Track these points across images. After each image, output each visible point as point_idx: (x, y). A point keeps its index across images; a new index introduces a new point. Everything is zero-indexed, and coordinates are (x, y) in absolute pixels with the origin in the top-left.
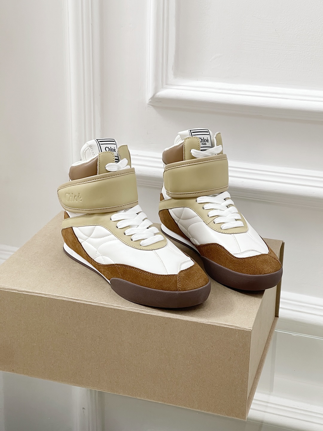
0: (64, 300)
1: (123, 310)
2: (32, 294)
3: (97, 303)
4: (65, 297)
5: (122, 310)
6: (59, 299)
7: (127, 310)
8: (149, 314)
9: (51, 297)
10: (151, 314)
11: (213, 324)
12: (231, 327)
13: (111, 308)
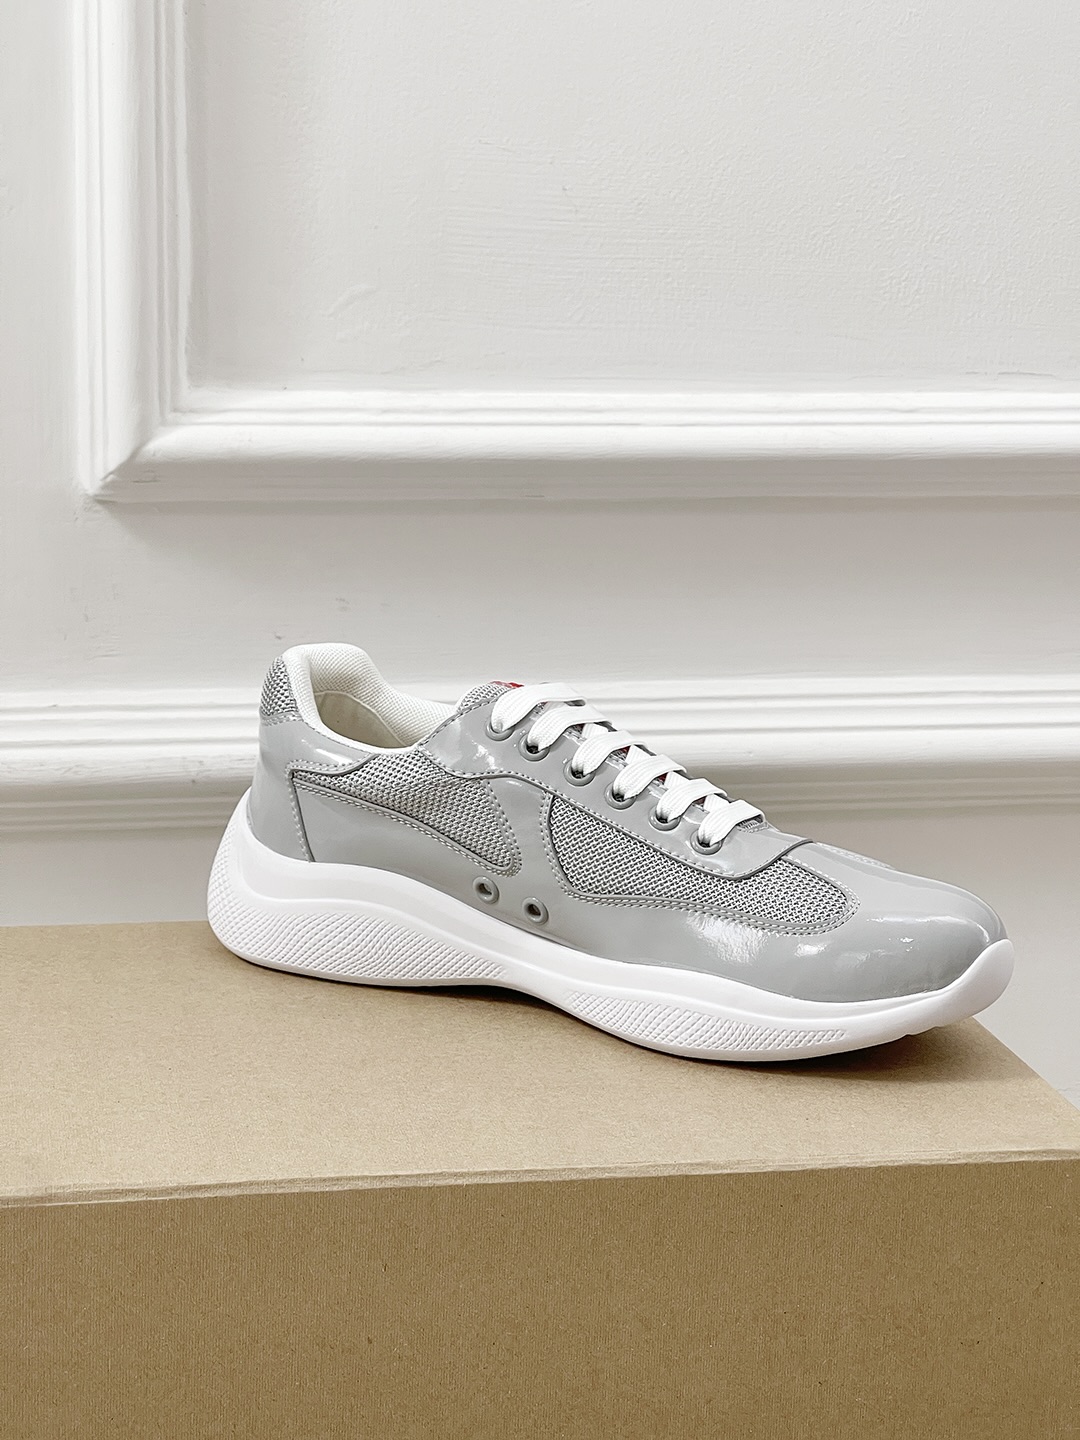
3: (505, 1172)
4: (367, 1177)
6: (340, 1189)
10: (736, 1171)
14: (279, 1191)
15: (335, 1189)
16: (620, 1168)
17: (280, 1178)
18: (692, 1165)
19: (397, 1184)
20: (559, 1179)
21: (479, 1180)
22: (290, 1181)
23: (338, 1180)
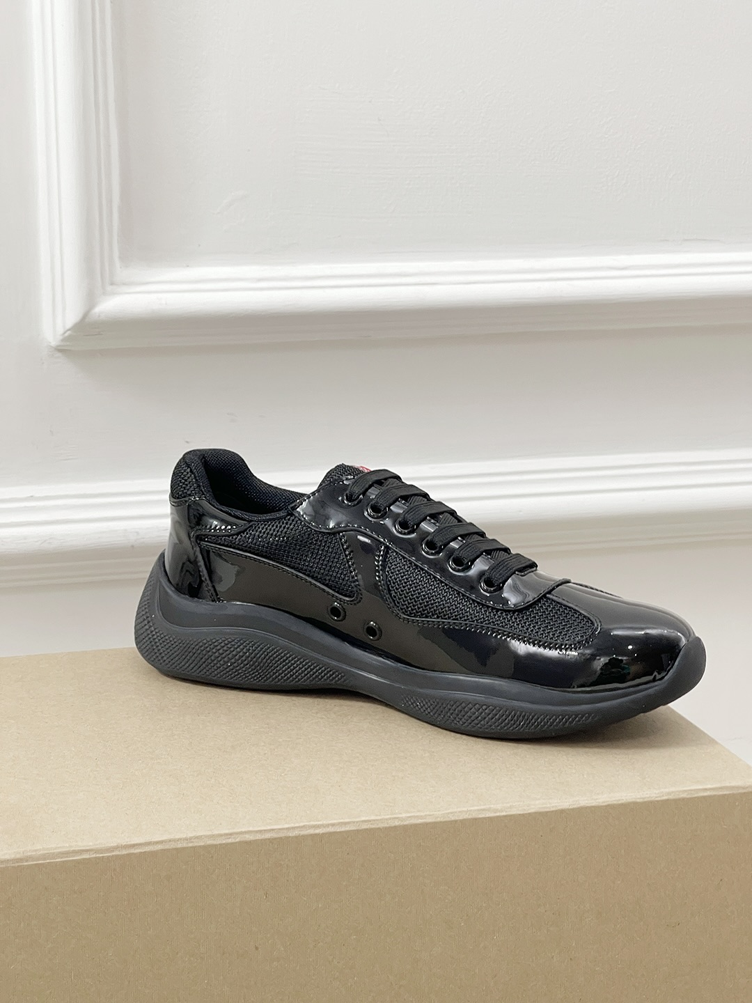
0: (250, 842)
1: (430, 823)
2: (147, 849)
4: (251, 832)
5: (427, 824)
7: (442, 820)
8: (504, 814)
9: (210, 842)
10: (509, 813)
11: (676, 797)
12: (721, 793)
13: (395, 827)
16: (429, 816)
17: (190, 836)
19: (273, 835)
21: (331, 829)
22: (197, 837)
23: (231, 834)
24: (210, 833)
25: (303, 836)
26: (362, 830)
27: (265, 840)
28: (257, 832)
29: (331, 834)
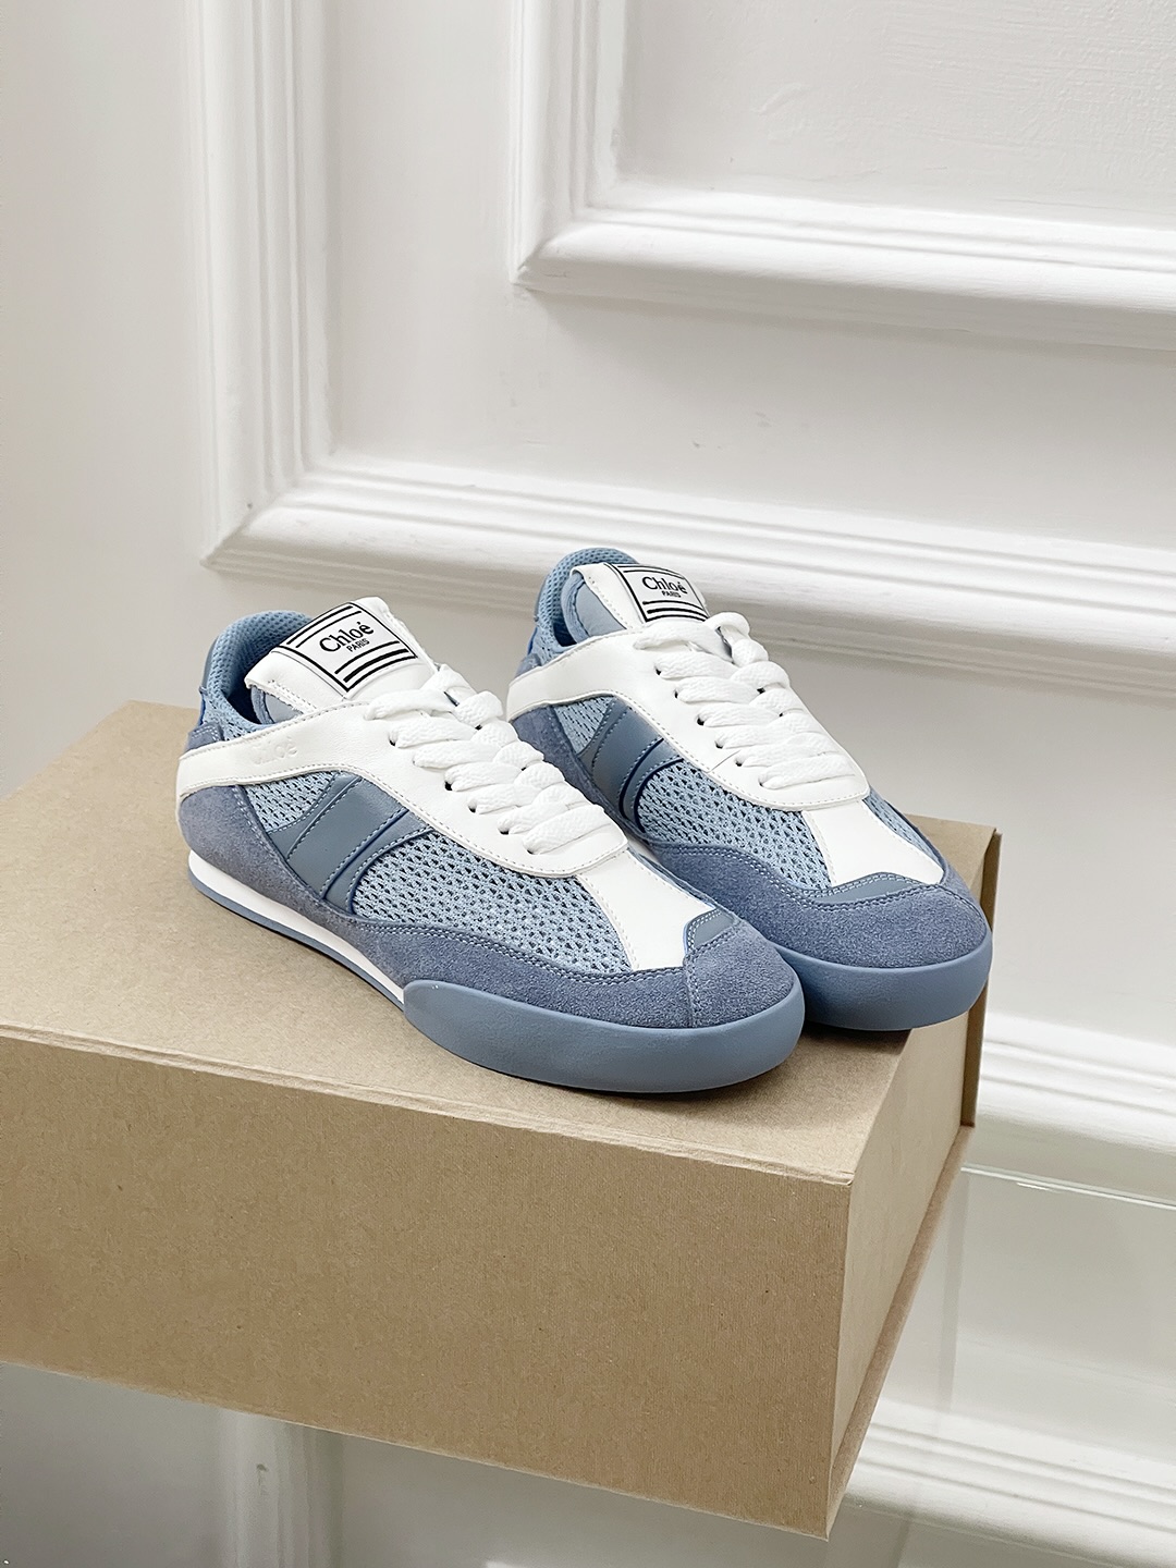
0: (106, 1056)
1: (340, 1097)
3: (235, 1067)
4: (108, 1044)
5: (336, 1097)
6: (84, 1049)
8: (443, 1113)
9: (55, 1043)
10: (453, 1115)
11: (699, 1158)
12: (769, 1171)
13: (293, 1089)
14: (32, 1040)
15: (80, 1048)
16: (342, 1087)
17: (36, 1028)
18: (411, 1099)
19: (136, 1057)
20: (282, 1084)
21: (209, 1069)
22: (42, 1033)
23: (84, 1040)
24: (58, 1031)
25: (173, 1068)
26: (249, 1081)
27: (125, 1059)
28: (118, 1046)
29: (206, 1073)
